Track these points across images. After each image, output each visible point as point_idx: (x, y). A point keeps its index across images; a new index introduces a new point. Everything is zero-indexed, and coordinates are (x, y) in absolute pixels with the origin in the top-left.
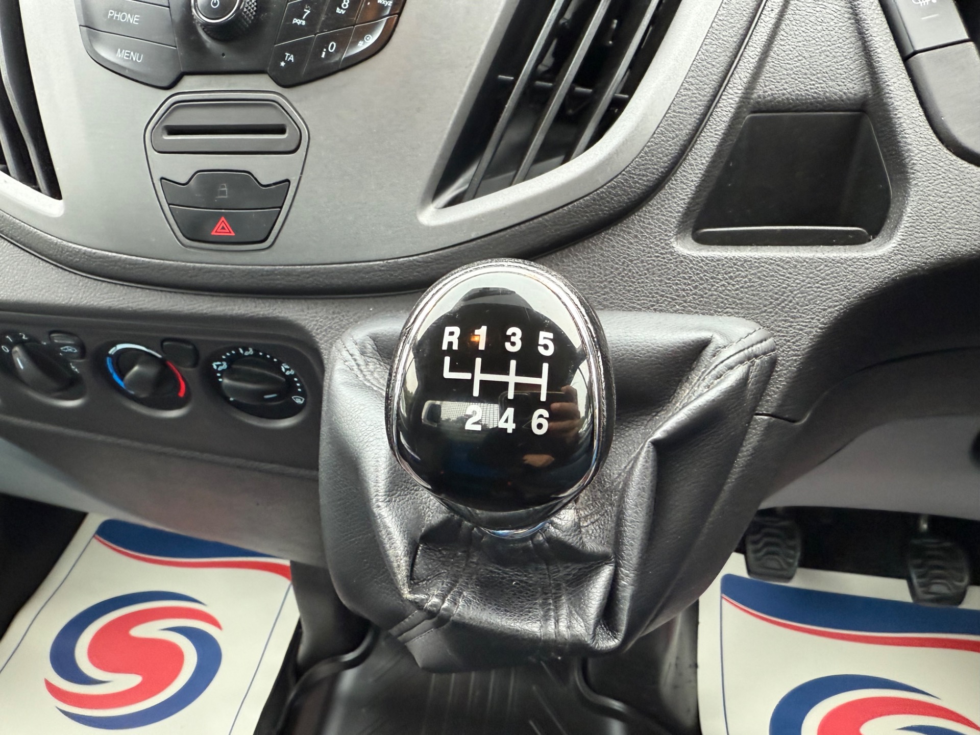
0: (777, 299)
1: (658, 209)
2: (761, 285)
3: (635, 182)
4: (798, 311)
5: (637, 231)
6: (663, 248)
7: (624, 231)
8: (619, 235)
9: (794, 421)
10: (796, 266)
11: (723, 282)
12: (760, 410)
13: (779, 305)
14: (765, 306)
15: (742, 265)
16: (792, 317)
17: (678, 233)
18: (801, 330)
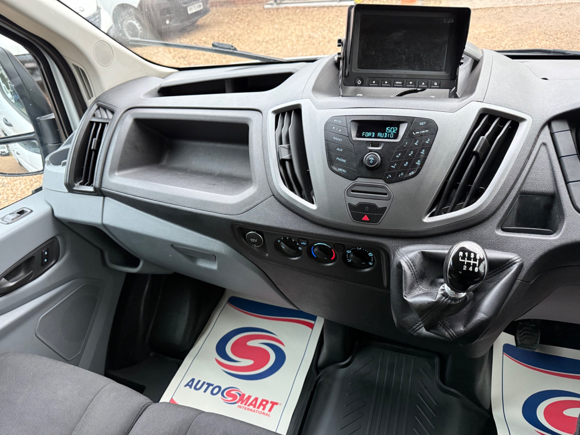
0: (524, 249)
1: (492, 221)
2: (520, 245)
3: (485, 214)
4: (530, 253)
5: (485, 227)
6: (493, 232)
7: (482, 227)
8: (480, 228)
9: (529, 282)
10: (530, 241)
11: (509, 243)
12: (518, 279)
13: (525, 251)
14: (521, 251)
15: (515, 239)
16: (528, 254)
17: (496, 229)
18: (531, 258)
